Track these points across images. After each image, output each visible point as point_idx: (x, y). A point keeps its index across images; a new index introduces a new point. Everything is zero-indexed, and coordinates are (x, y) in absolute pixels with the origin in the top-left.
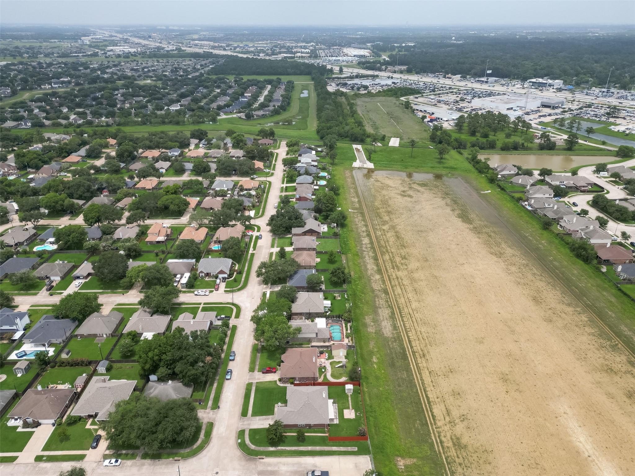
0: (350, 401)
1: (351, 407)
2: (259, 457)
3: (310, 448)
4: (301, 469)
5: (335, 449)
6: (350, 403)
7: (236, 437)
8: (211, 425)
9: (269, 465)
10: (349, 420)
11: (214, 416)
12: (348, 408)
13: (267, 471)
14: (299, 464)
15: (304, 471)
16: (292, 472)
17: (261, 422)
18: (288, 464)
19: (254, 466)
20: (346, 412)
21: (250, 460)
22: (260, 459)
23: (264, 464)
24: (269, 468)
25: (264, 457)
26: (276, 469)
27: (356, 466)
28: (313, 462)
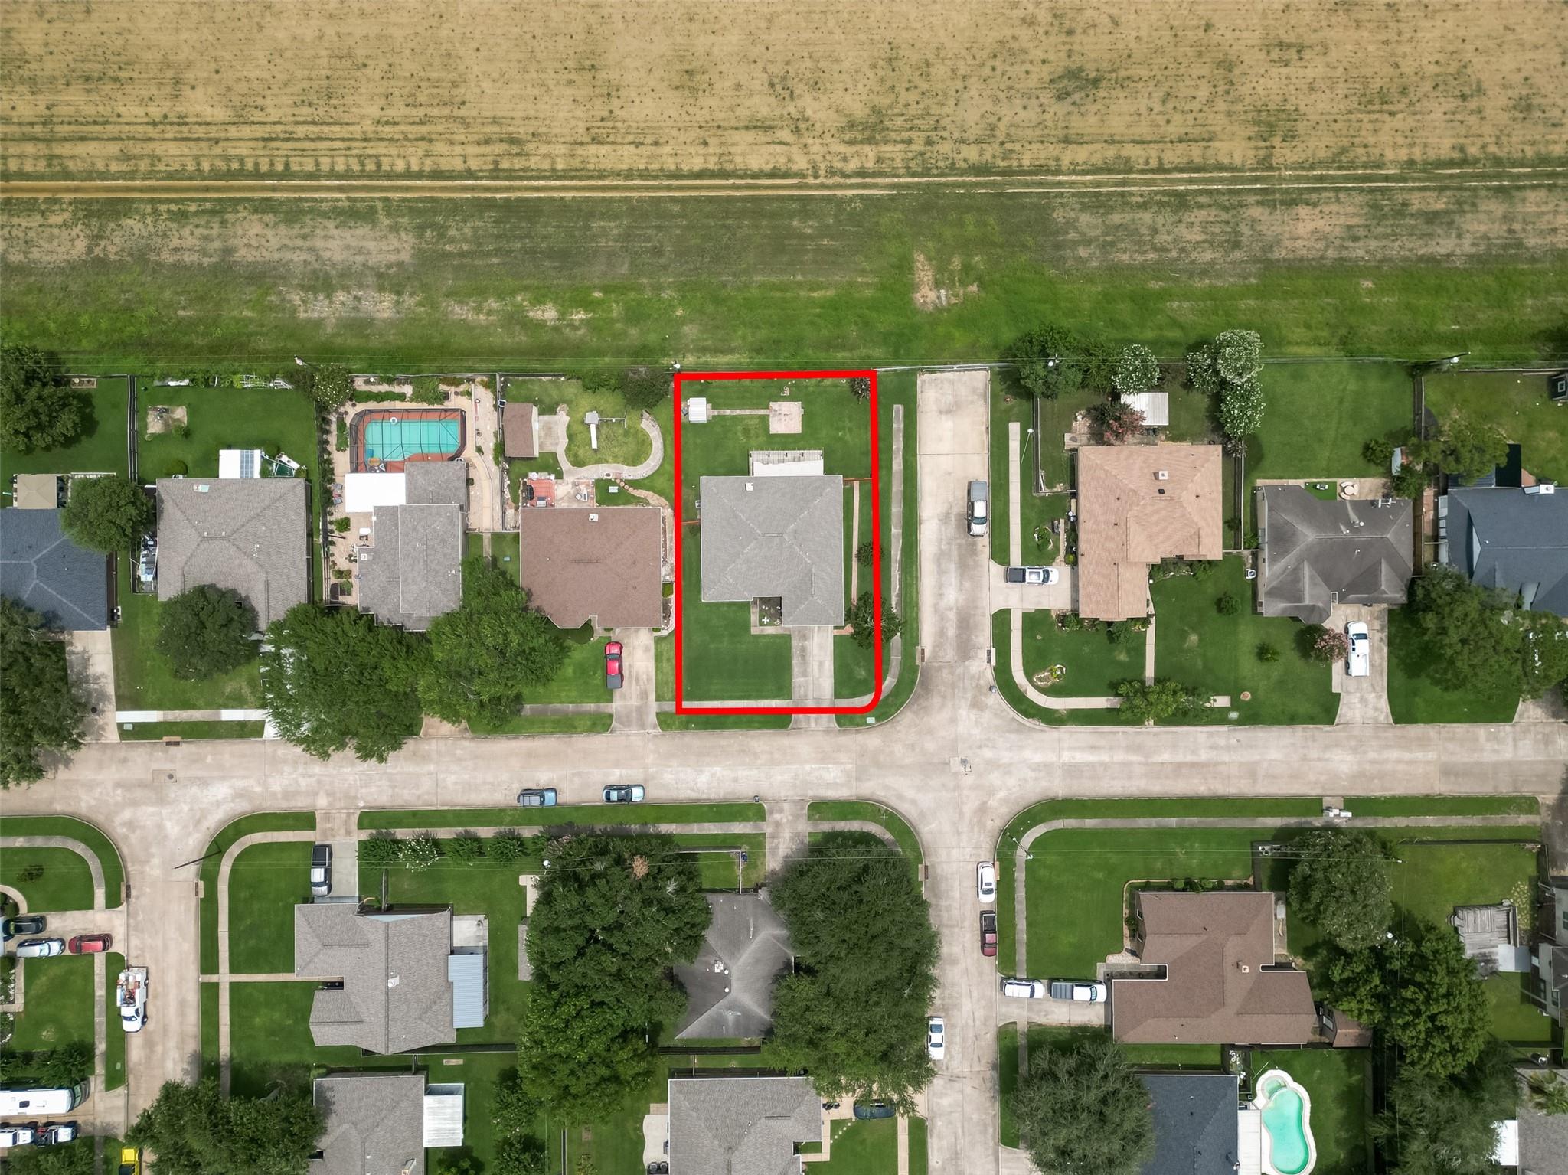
0: (738, 412)
1: (762, 412)
2: (918, 662)
3: (896, 531)
4: (955, 553)
5: (897, 465)
6: (747, 412)
7: (858, 732)
8: (819, 809)
9: (941, 633)
10: (807, 419)
11: (786, 806)
12: (764, 420)
13: (959, 636)
14: (940, 557)
15: (960, 545)
16: (962, 576)
17: (814, 667)
18: (940, 586)
19: (945, 671)
20: (777, 427)
21: (926, 685)
22: (923, 659)
23: (938, 646)
24: (951, 632)
25: (919, 648)
26: (952, 615)
27: (948, 412)
28: (936, 521)
